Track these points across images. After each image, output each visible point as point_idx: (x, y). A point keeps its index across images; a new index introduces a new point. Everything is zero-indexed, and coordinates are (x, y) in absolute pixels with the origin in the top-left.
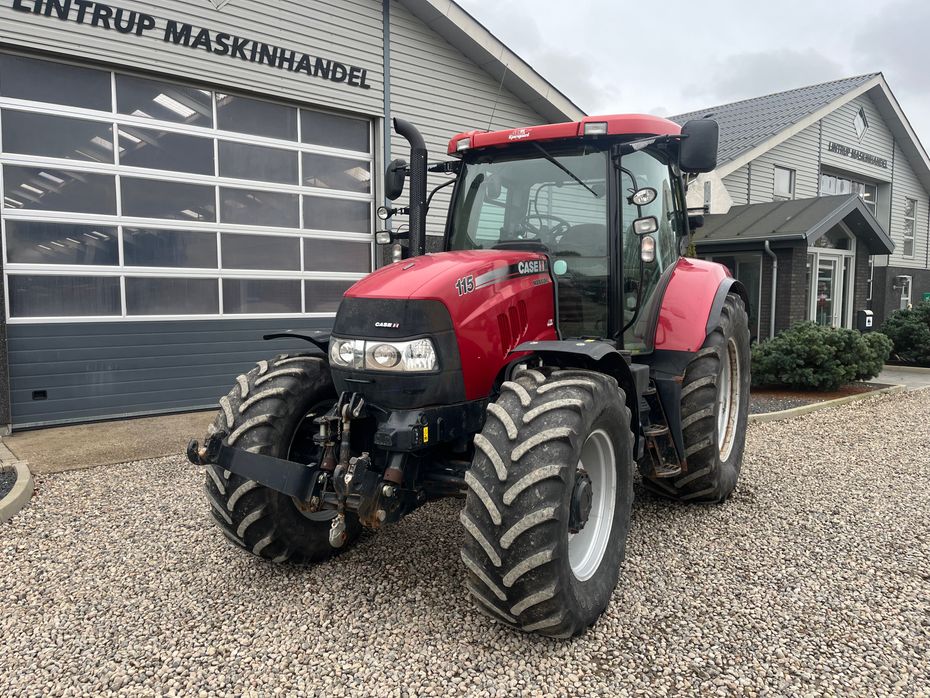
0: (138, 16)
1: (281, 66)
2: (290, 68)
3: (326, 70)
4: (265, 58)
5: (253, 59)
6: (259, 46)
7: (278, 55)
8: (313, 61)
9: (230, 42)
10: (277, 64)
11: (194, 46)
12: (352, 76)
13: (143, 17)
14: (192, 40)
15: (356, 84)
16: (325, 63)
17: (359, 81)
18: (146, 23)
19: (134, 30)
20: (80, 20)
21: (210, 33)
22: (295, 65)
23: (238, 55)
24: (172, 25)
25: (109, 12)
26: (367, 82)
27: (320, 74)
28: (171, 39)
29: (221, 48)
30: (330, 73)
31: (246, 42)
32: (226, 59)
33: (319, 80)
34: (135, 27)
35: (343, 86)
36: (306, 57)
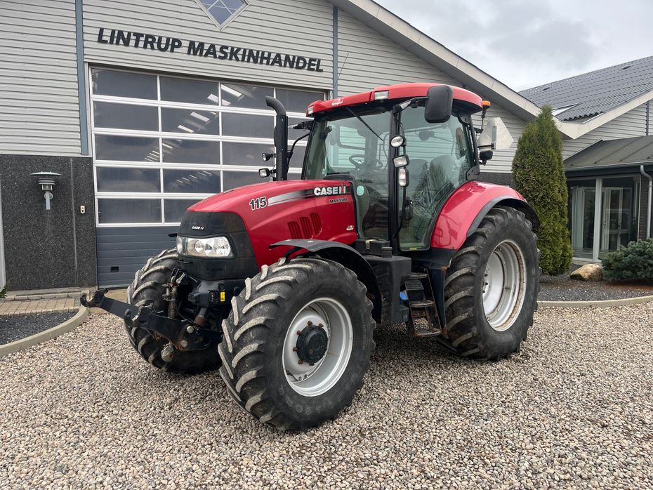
0: (171, 40)
1: (261, 63)
2: (268, 64)
3: (292, 62)
4: (251, 58)
5: (243, 60)
6: (248, 51)
7: (260, 56)
8: (283, 57)
9: (228, 51)
10: (259, 61)
11: (206, 55)
12: (310, 64)
13: (175, 40)
14: (205, 52)
15: (313, 70)
16: (291, 58)
17: (315, 67)
18: (176, 44)
19: (169, 49)
20: (136, 45)
21: (216, 46)
22: (271, 61)
23: (234, 58)
24: (192, 43)
25: (154, 39)
26: (321, 67)
27: (288, 65)
28: (192, 53)
29: (223, 55)
30: (295, 64)
31: (239, 49)
32: (226, 62)
33: (288, 69)
34: (170, 47)
35: (304, 71)
36: (278, 55)
